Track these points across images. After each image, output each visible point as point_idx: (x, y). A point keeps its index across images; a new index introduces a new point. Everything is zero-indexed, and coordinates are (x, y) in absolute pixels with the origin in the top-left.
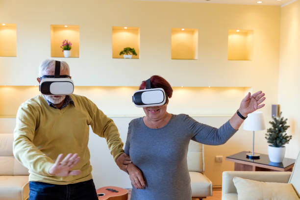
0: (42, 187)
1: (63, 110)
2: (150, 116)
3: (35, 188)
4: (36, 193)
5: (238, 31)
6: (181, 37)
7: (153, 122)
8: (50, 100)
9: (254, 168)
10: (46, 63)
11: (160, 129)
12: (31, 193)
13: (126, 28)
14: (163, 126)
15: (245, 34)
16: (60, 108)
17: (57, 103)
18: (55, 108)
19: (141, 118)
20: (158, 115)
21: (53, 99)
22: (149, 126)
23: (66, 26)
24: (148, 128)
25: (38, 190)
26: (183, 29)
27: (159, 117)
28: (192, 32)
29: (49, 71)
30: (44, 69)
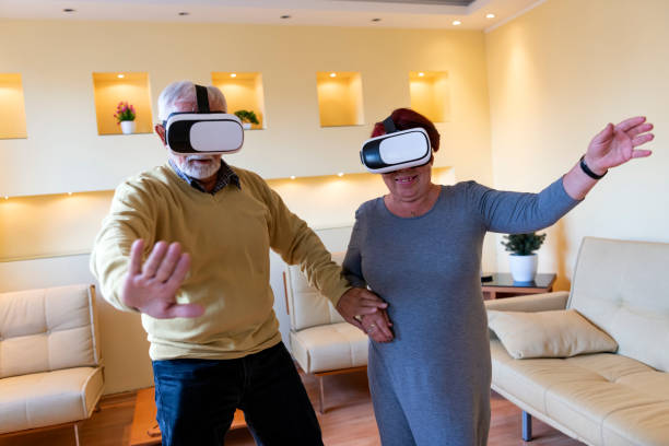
0: (189, 369)
1: (219, 196)
2: (399, 191)
3: (173, 374)
4: (179, 385)
5: (421, 75)
6: (329, 89)
7: (406, 205)
8: (188, 172)
9: (494, 295)
10: (173, 89)
11: (422, 217)
12: (164, 387)
13: (233, 76)
14: (426, 210)
15: (431, 79)
16: (212, 192)
17: (204, 176)
18: (203, 191)
19: (379, 199)
20: (415, 188)
21: (196, 168)
22: (398, 214)
23: (121, 76)
24: (398, 217)
25: (181, 376)
26: (333, 75)
27: (417, 193)
28: (346, 80)
29: (185, 103)
30: (170, 101)
